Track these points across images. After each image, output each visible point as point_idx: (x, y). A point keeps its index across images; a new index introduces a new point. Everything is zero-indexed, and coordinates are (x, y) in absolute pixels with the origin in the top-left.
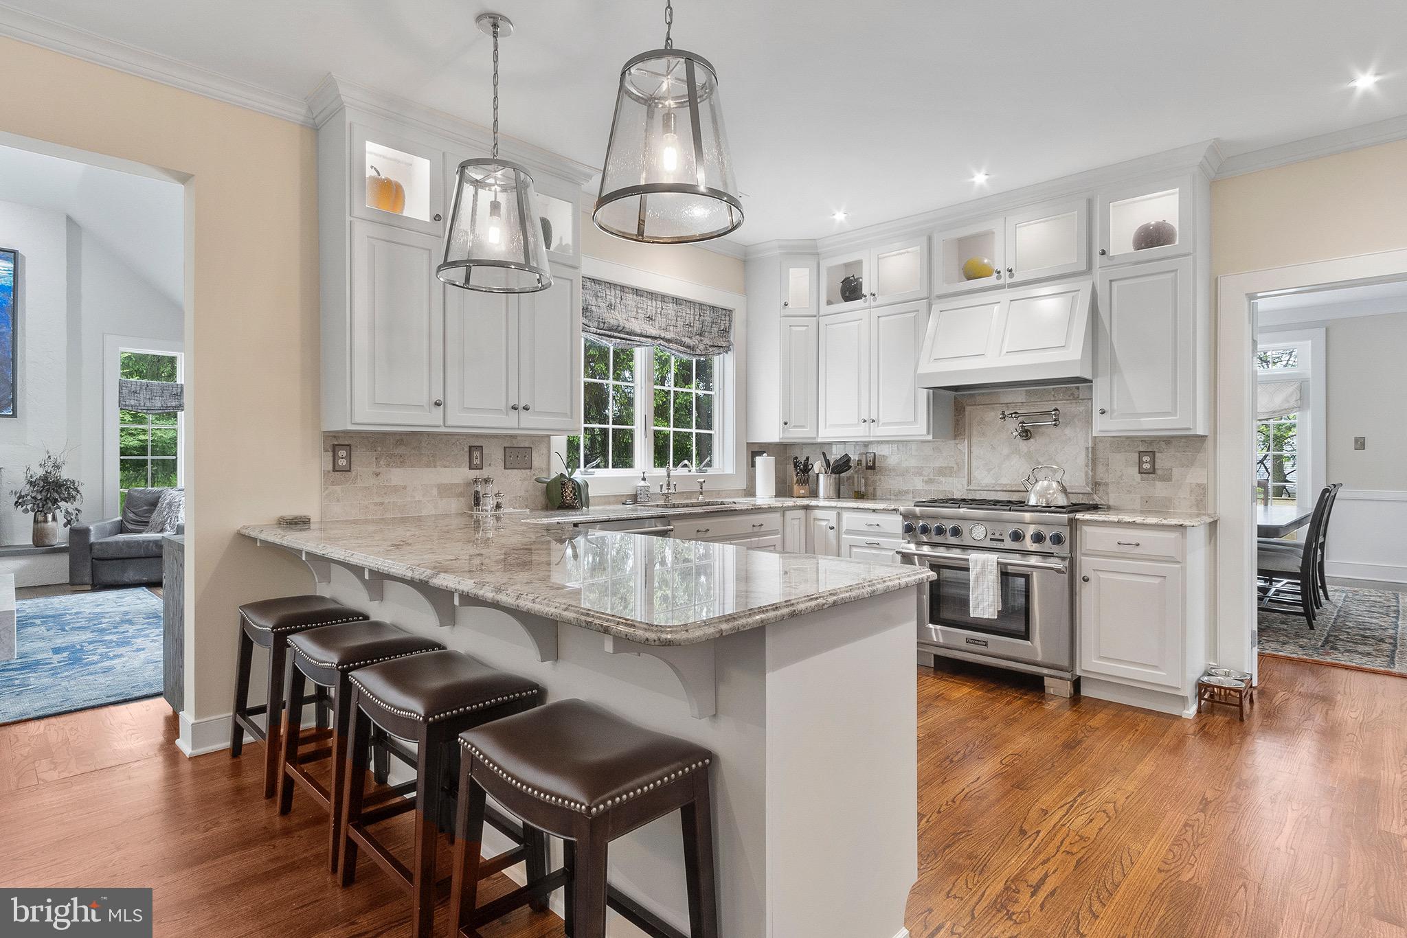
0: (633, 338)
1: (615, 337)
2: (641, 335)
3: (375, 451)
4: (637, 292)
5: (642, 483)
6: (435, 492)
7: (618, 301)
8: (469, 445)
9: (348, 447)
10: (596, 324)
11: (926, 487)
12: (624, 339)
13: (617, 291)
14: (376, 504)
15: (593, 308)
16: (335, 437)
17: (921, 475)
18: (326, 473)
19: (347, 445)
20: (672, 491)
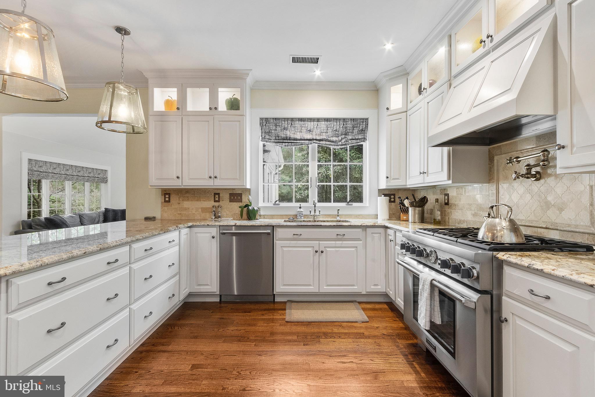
0: (297, 141)
1: (285, 143)
2: (301, 140)
3: (178, 195)
4: (301, 120)
5: (299, 210)
6: (200, 210)
7: (289, 126)
8: (214, 192)
9: (169, 194)
10: (274, 138)
11: (473, 219)
12: (290, 143)
13: (289, 122)
14: (178, 214)
15: (273, 131)
16: (165, 191)
17: (471, 210)
18: (162, 203)
19: (169, 193)
20: (317, 213)
